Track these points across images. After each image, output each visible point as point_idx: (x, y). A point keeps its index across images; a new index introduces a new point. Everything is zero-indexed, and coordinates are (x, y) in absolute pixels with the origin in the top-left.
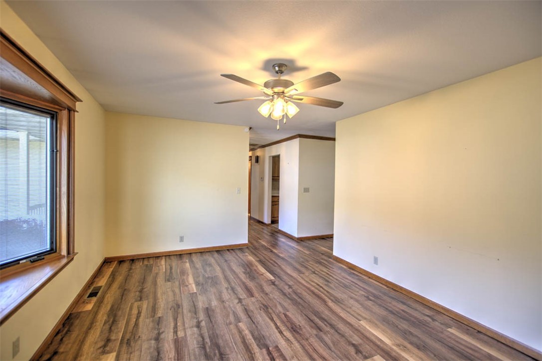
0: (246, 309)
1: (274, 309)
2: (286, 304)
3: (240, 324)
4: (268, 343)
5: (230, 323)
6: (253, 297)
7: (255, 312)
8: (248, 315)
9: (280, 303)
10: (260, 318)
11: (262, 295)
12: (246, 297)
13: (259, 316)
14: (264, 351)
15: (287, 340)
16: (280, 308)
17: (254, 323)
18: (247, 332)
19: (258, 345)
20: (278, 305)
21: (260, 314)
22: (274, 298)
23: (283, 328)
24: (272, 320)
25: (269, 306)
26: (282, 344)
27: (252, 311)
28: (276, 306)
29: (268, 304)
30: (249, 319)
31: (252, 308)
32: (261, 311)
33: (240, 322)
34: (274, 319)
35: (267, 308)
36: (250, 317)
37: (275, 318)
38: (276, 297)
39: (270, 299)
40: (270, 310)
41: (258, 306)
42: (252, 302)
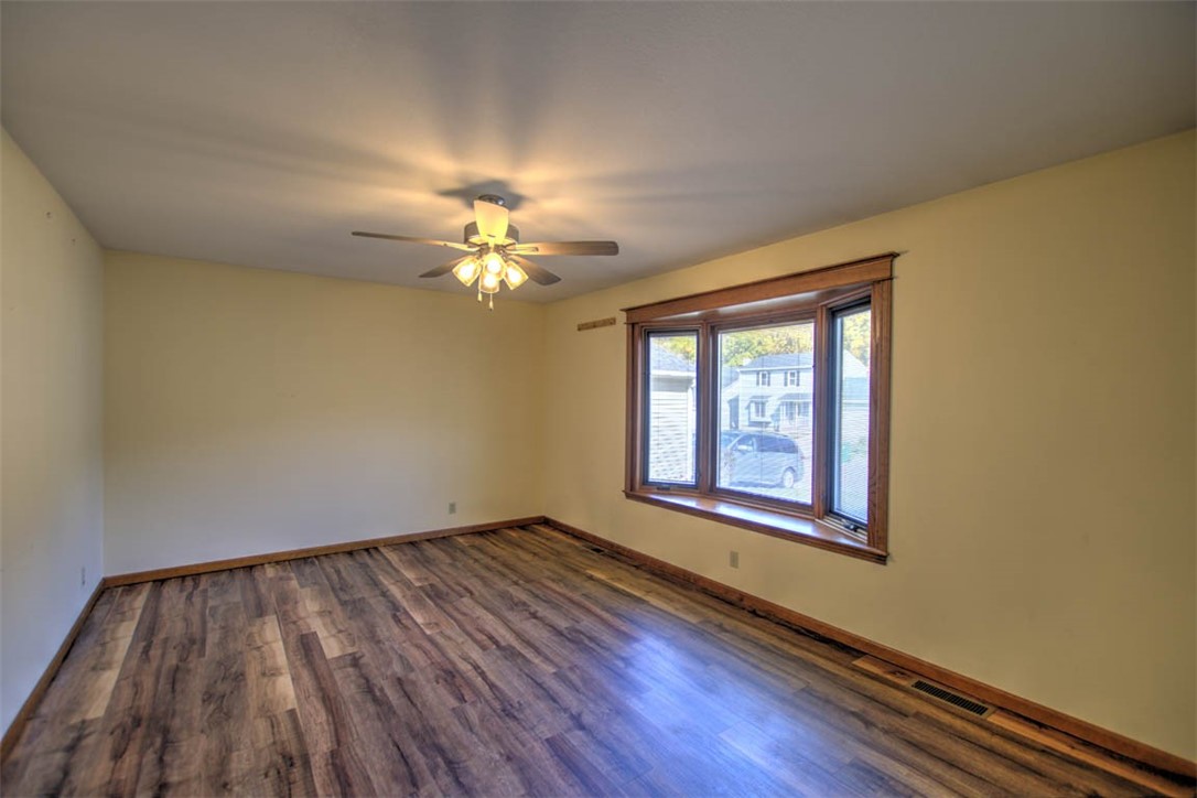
0: (555, 701)
1: (488, 710)
2: (457, 729)
3: (554, 670)
4: (498, 653)
5: (571, 669)
6: (547, 740)
7: (531, 698)
8: (544, 689)
9: (471, 730)
10: (516, 684)
11: (523, 750)
12: (567, 736)
13: (521, 690)
14: (503, 644)
15: (466, 659)
16: (473, 714)
17: (528, 675)
18: (537, 660)
19: (514, 648)
20: (477, 721)
21: (521, 695)
22: (486, 744)
23: (472, 674)
24: (492, 686)
25: (500, 717)
26: (475, 654)
27: (538, 698)
28: (482, 719)
29: (504, 722)
30: (540, 681)
31: (542, 706)
32: (516, 700)
33: (555, 674)
34: (487, 687)
35: (504, 710)
36: (540, 685)
37: (485, 689)
38: (481, 749)
39: (498, 739)
40: (497, 705)
41: (528, 711)
42: (545, 723)
